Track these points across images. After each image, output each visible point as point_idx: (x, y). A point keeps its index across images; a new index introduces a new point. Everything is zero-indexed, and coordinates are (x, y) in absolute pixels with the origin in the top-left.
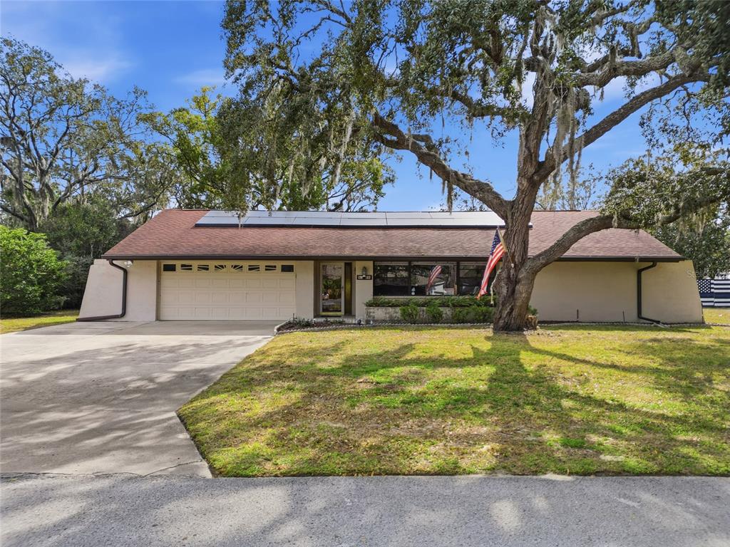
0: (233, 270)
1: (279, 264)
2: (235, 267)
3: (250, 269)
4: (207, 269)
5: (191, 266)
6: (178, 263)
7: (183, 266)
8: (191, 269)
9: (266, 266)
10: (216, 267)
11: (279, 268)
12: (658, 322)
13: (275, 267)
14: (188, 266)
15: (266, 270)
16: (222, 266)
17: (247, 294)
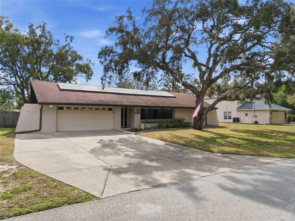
0: (89, 110)
1: (107, 107)
2: (90, 108)
3: (96, 109)
4: (78, 109)
5: (71, 108)
6: (65, 106)
7: (67, 107)
8: (71, 109)
9: (102, 108)
10: (82, 108)
11: (107, 109)
12: (214, 126)
13: (105, 109)
14: (69, 108)
15: (102, 110)
16: (84, 108)
17: (94, 119)
